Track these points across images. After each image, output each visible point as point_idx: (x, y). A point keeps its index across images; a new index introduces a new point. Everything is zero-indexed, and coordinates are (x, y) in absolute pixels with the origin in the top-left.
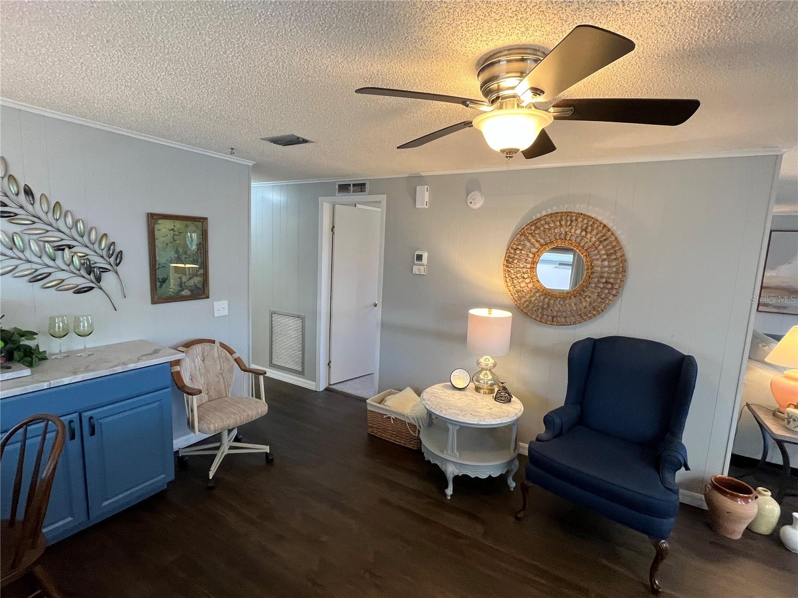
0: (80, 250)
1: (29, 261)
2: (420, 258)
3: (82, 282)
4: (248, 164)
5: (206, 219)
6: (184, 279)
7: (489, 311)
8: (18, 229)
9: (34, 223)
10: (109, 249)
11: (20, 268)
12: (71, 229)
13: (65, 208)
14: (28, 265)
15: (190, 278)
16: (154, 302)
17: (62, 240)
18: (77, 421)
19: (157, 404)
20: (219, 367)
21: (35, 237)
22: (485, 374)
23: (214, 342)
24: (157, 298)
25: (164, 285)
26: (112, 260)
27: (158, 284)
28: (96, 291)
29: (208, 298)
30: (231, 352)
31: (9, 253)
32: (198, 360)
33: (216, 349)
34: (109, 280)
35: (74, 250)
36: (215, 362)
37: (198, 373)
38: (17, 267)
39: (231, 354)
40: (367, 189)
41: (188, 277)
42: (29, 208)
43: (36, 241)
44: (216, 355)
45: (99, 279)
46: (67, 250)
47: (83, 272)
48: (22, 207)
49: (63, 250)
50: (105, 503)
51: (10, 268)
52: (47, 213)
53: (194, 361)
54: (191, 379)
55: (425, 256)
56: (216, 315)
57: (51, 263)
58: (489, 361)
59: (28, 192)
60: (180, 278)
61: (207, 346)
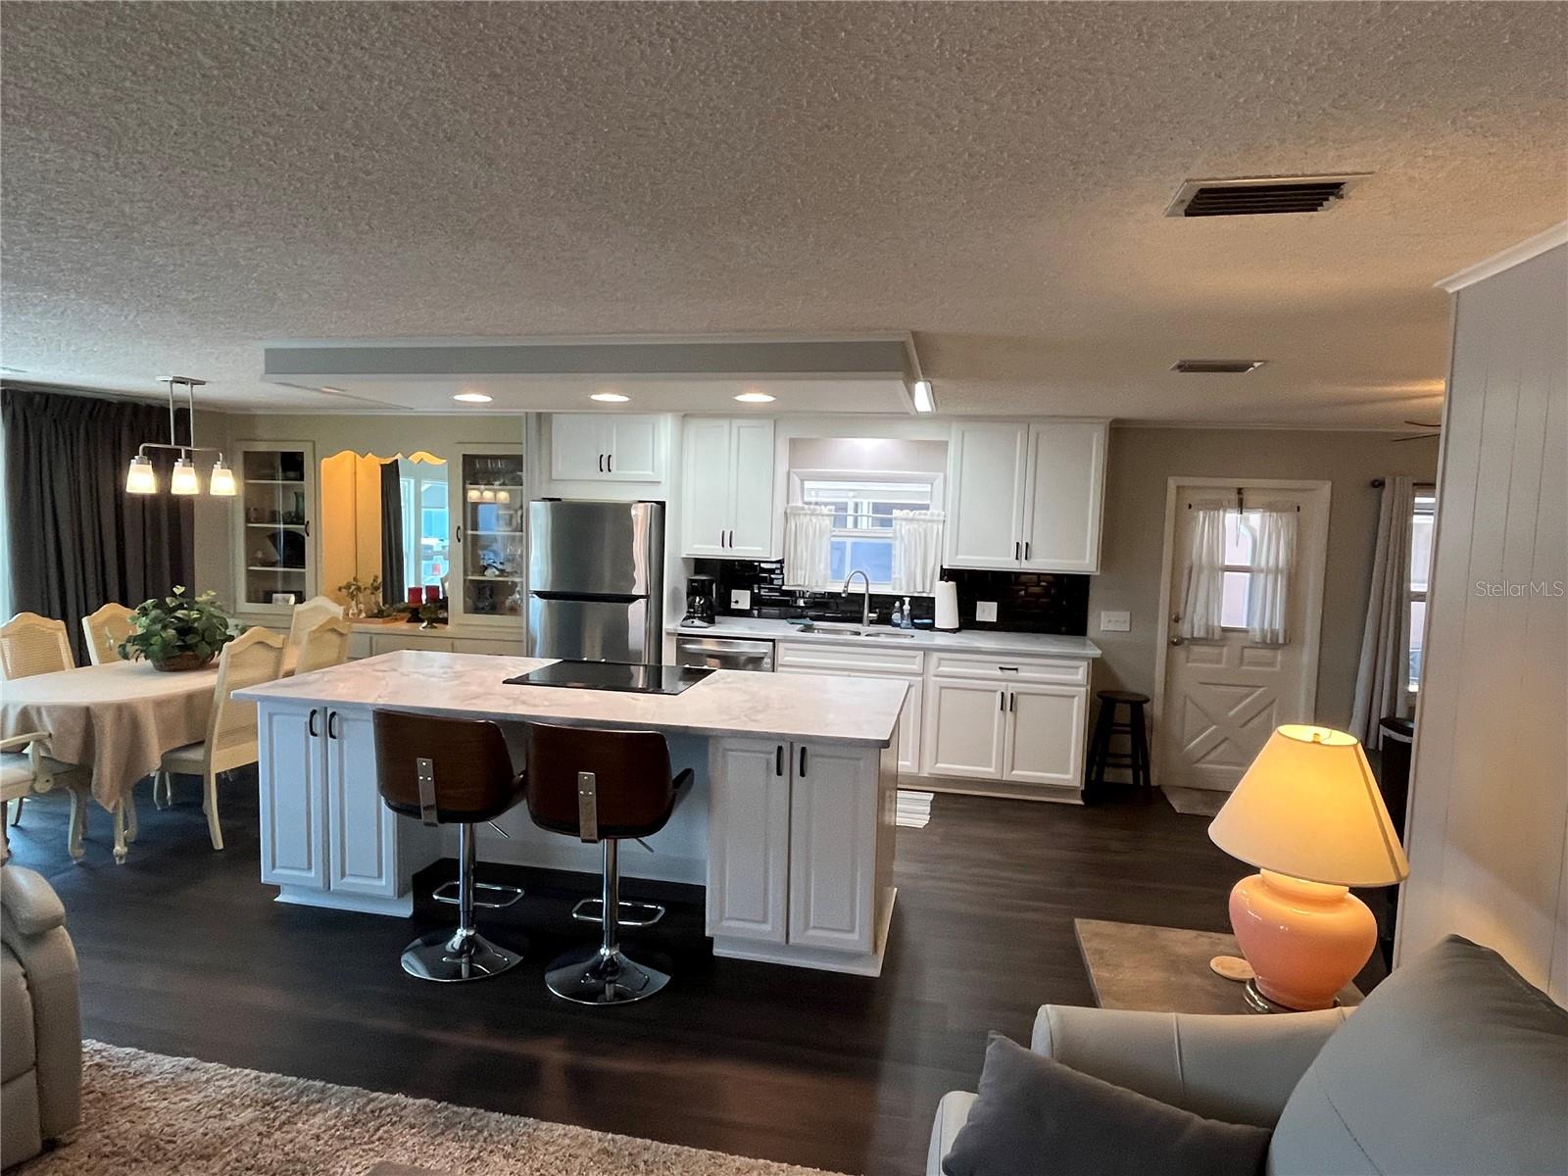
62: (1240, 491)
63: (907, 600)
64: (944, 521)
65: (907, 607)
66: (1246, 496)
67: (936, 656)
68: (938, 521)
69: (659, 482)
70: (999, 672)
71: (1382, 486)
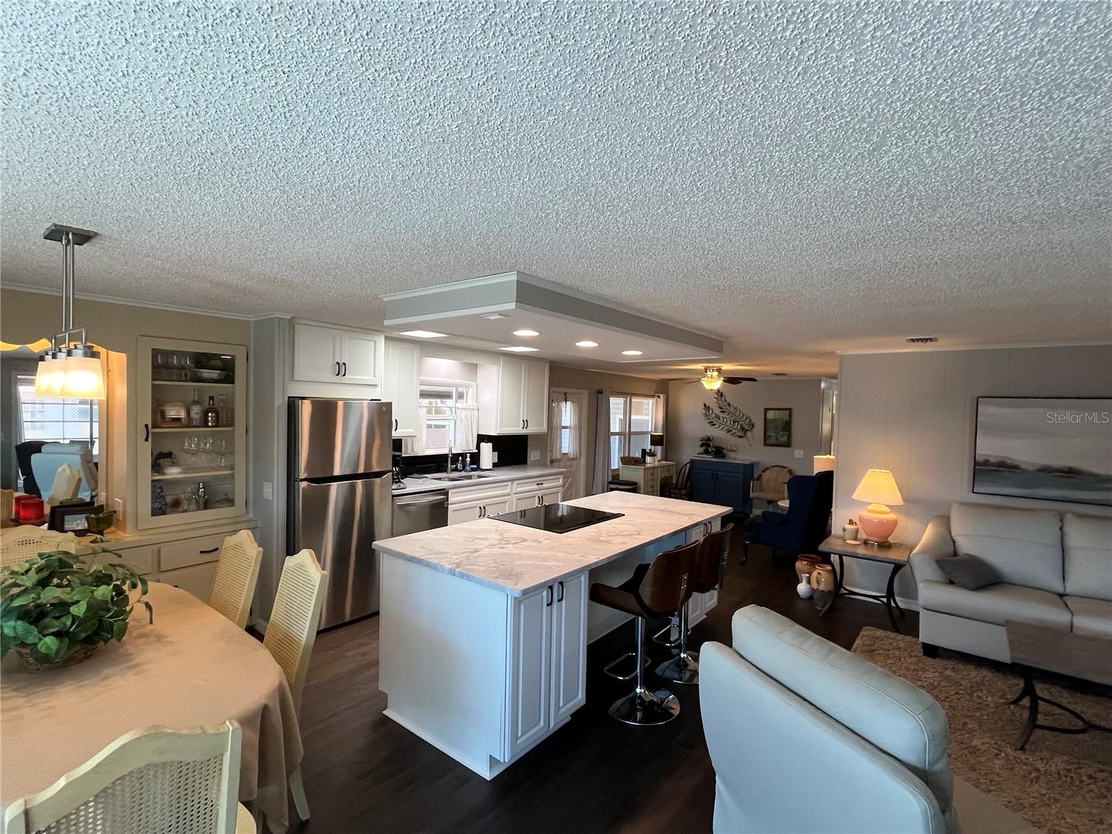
0: (741, 422)
3: (741, 434)
5: (791, 409)
6: (779, 437)
8: (726, 416)
9: (729, 414)
10: (749, 423)
12: (739, 416)
13: (738, 408)
14: (727, 427)
15: (782, 437)
16: (765, 445)
17: (736, 419)
18: (714, 473)
21: (729, 418)
23: (786, 468)
24: (766, 445)
25: (770, 440)
26: (750, 427)
27: (767, 439)
28: (744, 438)
29: (791, 448)
31: (723, 423)
33: (786, 470)
34: (749, 434)
35: (739, 423)
38: (724, 427)
42: (729, 409)
43: (729, 420)
45: (745, 434)
46: (737, 422)
47: (741, 431)
48: (727, 409)
51: (722, 428)
52: (733, 411)
53: (771, 473)
57: (732, 427)
59: (729, 405)
61: (780, 469)
62: (565, 394)
63: (468, 455)
64: (478, 410)
65: (468, 459)
66: (568, 395)
67: (515, 483)
68: (474, 409)
69: (376, 385)
70: (536, 487)
71: (602, 393)
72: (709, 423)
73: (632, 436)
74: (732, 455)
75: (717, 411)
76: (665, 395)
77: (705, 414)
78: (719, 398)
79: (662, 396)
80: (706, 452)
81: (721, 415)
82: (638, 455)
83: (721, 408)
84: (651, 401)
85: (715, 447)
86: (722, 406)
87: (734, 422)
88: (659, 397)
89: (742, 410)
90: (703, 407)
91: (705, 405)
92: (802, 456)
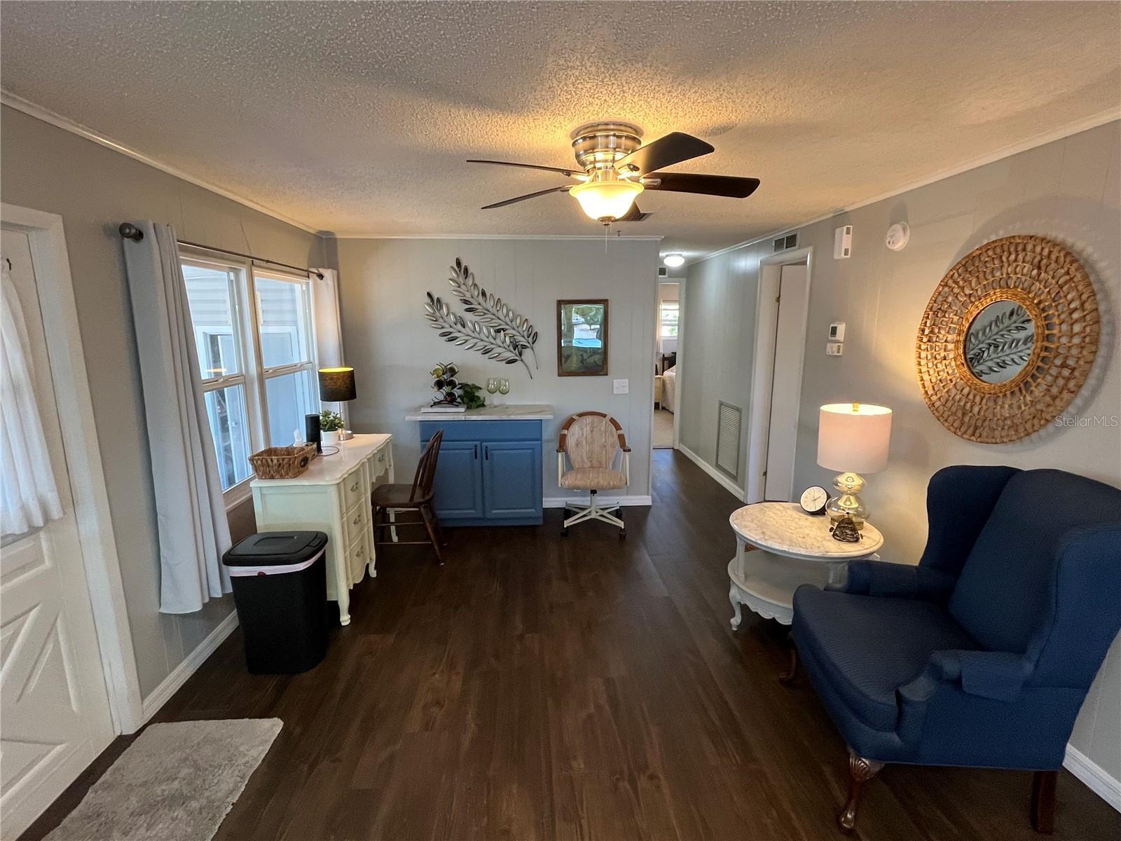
0: (511, 331)
1: (482, 340)
2: (834, 331)
3: (511, 356)
4: (656, 239)
5: (607, 300)
6: (585, 356)
7: (854, 407)
8: (477, 318)
9: (485, 314)
10: (528, 331)
11: (478, 345)
12: (505, 317)
13: (503, 302)
14: (482, 343)
15: (591, 356)
16: (559, 375)
17: (500, 325)
18: (479, 446)
19: (530, 451)
20: (604, 440)
21: (486, 324)
22: (846, 501)
23: (604, 416)
24: (563, 373)
25: (568, 361)
26: (530, 339)
27: (563, 360)
28: (519, 363)
29: (607, 375)
30: (618, 427)
31: (472, 334)
32: (587, 430)
33: (605, 421)
34: (527, 354)
35: (507, 332)
36: (602, 435)
37: (584, 442)
38: (476, 343)
39: (617, 430)
40: (798, 243)
41: (589, 355)
42: (483, 303)
43: (486, 327)
44: (603, 429)
45: (520, 354)
46: (502, 331)
47: (511, 348)
48: (479, 304)
49: (500, 332)
50: (494, 511)
51: (472, 345)
52: (492, 307)
53: (582, 429)
54: (577, 445)
55: (841, 329)
56: (615, 393)
57: (493, 341)
58: (853, 481)
59: (484, 294)
60: (582, 355)
61: (596, 418)
71: (139, 236)
72: (443, 335)
73: (267, 382)
74: (496, 399)
75: (459, 308)
76: (335, 272)
77: (433, 315)
78: (461, 280)
79: (328, 273)
80: (451, 400)
81: (469, 317)
82: (299, 438)
83: (466, 302)
84: (299, 286)
85: (463, 386)
86: (468, 297)
87: (498, 331)
88: (321, 276)
89: (512, 306)
90: (428, 300)
91: (429, 295)
92: (627, 392)
